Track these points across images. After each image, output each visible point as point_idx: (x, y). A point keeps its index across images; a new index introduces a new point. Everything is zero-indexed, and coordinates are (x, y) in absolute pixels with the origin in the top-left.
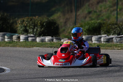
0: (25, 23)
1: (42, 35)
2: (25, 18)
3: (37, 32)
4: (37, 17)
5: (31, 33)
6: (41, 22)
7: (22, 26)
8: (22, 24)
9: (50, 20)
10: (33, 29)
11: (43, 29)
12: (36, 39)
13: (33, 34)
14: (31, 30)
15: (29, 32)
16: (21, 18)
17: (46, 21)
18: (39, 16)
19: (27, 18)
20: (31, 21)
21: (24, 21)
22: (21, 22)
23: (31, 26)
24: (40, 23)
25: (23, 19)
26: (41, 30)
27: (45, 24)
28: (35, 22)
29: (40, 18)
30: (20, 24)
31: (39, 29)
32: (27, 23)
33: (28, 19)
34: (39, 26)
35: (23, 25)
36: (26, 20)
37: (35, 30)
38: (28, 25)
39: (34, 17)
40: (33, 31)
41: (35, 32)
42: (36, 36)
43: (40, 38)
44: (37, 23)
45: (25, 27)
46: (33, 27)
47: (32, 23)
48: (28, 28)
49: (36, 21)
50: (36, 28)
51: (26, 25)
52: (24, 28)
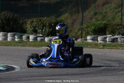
0: (34, 24)
1: (51, 35)
2: (35, 19)
3: (46, 32)
4: (46, 18)
5: (40, 34)
6: (49, 22)
7: (31, 26)
8: (31, 25)
9: (58, 21)
10: (42, 29)
11: (51, 29)
12: (45, 39)
13: (42, 34)
14: (39, 31)
15: (38, 32)
16: (31, 19)
17: (54, 21)
18: (48, 17)
19: (36, 18)
20: (39, 21)
21: (33, 21)
22: (30, 23)
23: (40, 27)
24: (48, 24)
25: (32, 20)
26: (49, 30)
27: (53, 24)
28: (43, 23)
29: (48, 19)
30: (29, 24)
31: (47, 30)
32: (36, 23)
33: (37, 20)
34: (48, 26)
35: (33, 25)
36: (36, 21)
37: (44, 30)
38: (37, 25)
39: (43, 18)
40: (42, 31)
41: (44, 32)
42: (45, 36)
43: (49, 38)
44: (46, 24)
45: (35, 27)
46: (42, 27)
47: (41, 24)
48: (37, 28)
49: (45, 22)
50: (45, 28)
51: (35, 25)
52: (33, 29)
